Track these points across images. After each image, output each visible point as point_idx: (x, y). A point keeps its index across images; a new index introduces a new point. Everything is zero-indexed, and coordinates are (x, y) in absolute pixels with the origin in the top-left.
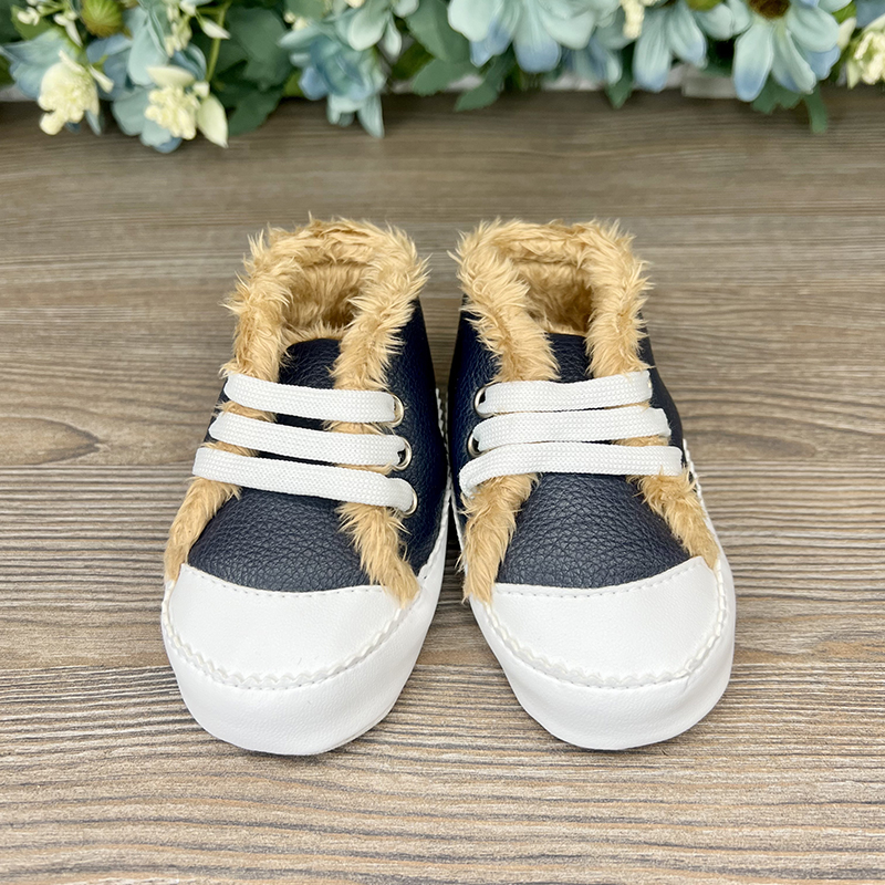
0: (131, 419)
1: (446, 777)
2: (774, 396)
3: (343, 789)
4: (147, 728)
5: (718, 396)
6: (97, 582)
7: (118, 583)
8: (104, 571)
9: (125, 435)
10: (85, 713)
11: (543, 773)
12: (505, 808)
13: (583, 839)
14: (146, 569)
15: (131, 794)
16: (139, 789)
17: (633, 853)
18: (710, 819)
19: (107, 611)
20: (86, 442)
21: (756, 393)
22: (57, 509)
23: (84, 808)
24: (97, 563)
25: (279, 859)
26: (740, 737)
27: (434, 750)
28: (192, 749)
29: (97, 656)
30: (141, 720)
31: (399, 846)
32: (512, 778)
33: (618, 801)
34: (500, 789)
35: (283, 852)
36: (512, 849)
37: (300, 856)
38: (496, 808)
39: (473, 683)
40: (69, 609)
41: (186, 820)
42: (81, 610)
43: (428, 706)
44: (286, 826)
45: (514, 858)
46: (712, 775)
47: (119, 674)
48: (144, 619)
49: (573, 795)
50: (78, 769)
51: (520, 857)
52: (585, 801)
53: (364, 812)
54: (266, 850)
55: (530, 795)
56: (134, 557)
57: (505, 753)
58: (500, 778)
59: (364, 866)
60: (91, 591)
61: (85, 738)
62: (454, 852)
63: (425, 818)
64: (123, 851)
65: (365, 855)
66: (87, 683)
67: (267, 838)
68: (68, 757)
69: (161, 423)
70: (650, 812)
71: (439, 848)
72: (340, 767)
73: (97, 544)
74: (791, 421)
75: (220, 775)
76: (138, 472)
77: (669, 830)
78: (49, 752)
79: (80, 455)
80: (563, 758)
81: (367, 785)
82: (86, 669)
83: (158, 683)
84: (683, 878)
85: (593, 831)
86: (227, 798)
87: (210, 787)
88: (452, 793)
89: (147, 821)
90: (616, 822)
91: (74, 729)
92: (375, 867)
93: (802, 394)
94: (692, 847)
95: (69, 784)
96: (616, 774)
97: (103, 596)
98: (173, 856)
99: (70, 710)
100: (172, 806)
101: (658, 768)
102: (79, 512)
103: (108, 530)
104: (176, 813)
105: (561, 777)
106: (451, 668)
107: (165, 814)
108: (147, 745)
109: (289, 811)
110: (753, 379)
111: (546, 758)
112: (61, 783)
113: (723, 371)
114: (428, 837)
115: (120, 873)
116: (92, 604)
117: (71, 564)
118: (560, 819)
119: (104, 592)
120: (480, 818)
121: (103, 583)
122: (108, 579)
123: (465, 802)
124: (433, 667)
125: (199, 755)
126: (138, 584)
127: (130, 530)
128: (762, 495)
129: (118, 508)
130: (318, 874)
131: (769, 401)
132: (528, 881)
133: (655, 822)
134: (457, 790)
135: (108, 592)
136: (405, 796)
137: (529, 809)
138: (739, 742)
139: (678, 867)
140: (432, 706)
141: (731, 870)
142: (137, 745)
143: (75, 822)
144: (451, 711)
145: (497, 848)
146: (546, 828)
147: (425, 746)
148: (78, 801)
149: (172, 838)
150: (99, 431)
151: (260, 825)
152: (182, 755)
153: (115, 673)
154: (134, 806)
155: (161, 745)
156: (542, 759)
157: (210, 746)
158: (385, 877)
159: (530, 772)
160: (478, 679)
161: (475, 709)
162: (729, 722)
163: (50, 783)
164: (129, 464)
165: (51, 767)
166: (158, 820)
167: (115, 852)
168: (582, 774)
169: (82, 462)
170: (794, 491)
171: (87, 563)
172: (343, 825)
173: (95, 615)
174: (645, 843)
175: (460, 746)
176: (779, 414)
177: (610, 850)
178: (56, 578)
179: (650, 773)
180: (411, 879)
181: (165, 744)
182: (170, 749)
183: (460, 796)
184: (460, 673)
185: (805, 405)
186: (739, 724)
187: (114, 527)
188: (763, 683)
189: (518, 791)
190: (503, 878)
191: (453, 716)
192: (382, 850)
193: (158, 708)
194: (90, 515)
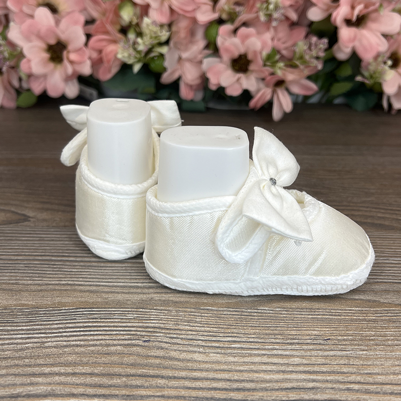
0: (47, 210)
1: (234, 355)
2: (376, 208)
3: (179, 360)
4: (65, 334)
5: (349, 208)
6: (32, 273)
7: (44, 273)
8: (36, 269)
9: (44, 215)
10: (28, 328)
11: (287, 353)
12: (269, 368)
13: (314, 381)
14: (60, 268)
15: (57, 363)
16: (62, 360)
17: (341, 386)
18: (381, 372)
19: (39, 285)
20: (23, 218)
21: (367, 207)
22: (8, 244)
23: (30, 369)
24: (32, 265)
25: (145, 391)
26: (389, 338)
27: (227, 343)
28: (91, 343)
29: (34, 303)
30: (61, 330)
31: (213, 385)
32: (271, 355)
33: (330, 364)
34: (265, 359)
35: (147, 388)
36: (276, 386)
37: (157, 390)
38: (264, 367)
39: (243, 315)
40: (16, 284)
41: (90, 374)
42: (24, 284)
43: (221, 325)
44: (148, 376)
45: (278, 390)
46: (378, 353)
47: (47, 311)
48: (59, 288)
49: (305, 362)
50: (26, 351)
51: (281, 389)
52: (312, 364)
53: (192, 370)
54: (137, 387)
55: (282, 362)
56: (52, 263)
57: (266, 344)
58: (265, 355)
59: (194, 393)
60: (29, 277)
61: (29, 338)
62: (244, 387)
63: (225, 372)
64: (54, 388)
65: (195, 389)
66: (29, 315)
67: (139, 382)
68: (19, 347)
69: (63, 211)
70: (348, 369)
71: (235, 385)
72: (175, 350)
73: (31, 258)
74: (386, 218)
75: (108, 354)
76: (52, 230)
77: (360, 377)
78: (8, 344)
79: (20, 222)
80: (297, 346)
81: (192, 358)
82: (27, 309)
83: (69, 315)
84: (372, 397)
85: (319, 378)
86: (113, 364)
87: (103, 359)
88: (239, 361)
89: (67, 374)
90: (330, 373)
91: (22, 334)
92: (201, 394)
93: (389, 208)
94: (373, 384)
95: (20, 358)
96: (326, 353)
97: (36, 279)
98: (84, 390)
99: (20, 326)
100: (81, 368)
101: (349, 351)
102: (20, 245)
103: (37, 252)
104: (84, 371)
105: (298, 354)
106: (231, 309)
107: (77, 371)
108: (65, 341)
109: (149, 370)
110: (364, 202)
111: (288, 347)
112: (16, 358)
113: (349, 199)
114: (228, 380)
115: (53, 398)
116: (29, 282)
117: (17, 265)
118: (301, 372)
119: (36, 277)
120: (256, 372)
121: (36, 273)
122: (38, 272)
123: (247, 365)
124: (222, 309)
125: (96, 345)
126: (56, 274)
127: (49, 253)
128: (379, 244)
129: (43, 244)
130: (169, 397)
131: (374, 210)
132: (287, 399)
133: (352, 373)
134: (242, 360)
135: (39, 277)
136: (213, 363)
137: (283, 368)
138: (389, 340)
139: (367, 392)
140: (223, 325)
141: (396, 394)
142: (59, 341)
143: (25, 375)
144: (233, 327)
145: (268, 385)
146: (294, 376)
147: (221, 341)
148: (26, 365)
149: (82, 382)
150: (31, 214)
151: (133, 376)
152: (84, 346)
153: (45, 311)
154: (59, 368)
155: (73, 341)
156: (286, 347)
157: (101, 342)
158: (207, 399)
159: (280, 352)
160: (246, 314)
161: (246, 326)
162: (382, 332)
163: (10, 358)
164: (47, 226)
165: (10, 351)
166: (74, 374)
167: (50, 388)
168: (308, 353)
169: (20, 226)
170: (394, 243)
171: (26, 265)
172: (180, 375)
173: (32, 287)
174: (348, 382)
175: (240, 341)
176: (379, 215)
177: (330, 385)
178: (9, 271)
179: (344, 353)
180: (222, 399)
181: (76, 341)
182: (78, 343)
183: (244, 362)
184: (236, 311)
185: (392, 212)
186: (387, 333)
187: (41, 251)
188: (395, 316)
189: (275, 360)
190: (273, 398)
191: (235, 329)
192: (204, 386)
193: (70, 325)
194: (27, 246)
